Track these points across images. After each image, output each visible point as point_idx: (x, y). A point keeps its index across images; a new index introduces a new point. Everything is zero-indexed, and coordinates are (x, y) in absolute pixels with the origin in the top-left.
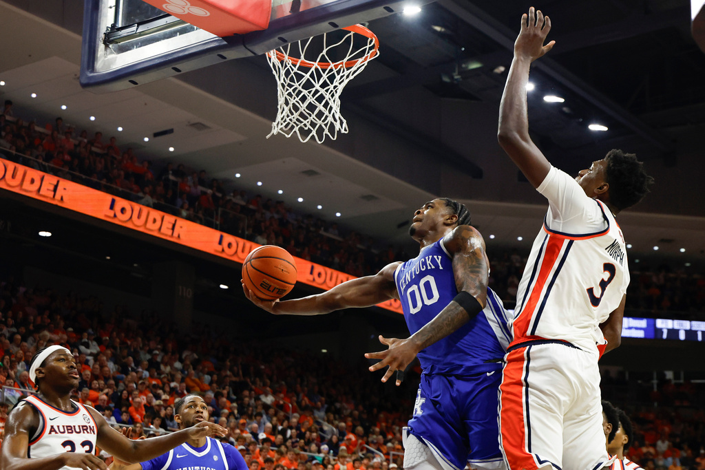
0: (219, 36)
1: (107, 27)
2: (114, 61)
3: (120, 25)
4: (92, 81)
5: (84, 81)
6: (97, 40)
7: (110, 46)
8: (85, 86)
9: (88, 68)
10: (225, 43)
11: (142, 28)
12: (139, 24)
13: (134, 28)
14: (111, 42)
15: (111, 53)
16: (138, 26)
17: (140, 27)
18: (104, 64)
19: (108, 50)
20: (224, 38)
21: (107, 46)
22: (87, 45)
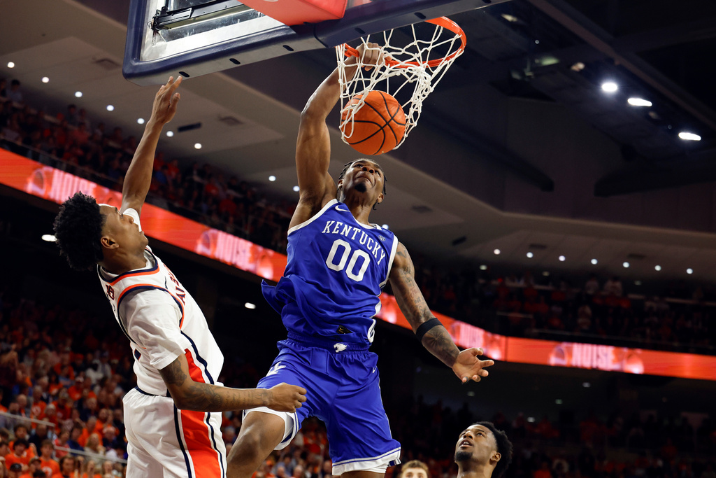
0: (286, 25)
1: (157, 11)
2: (162, 49)
3: (171, 8)
4: (137, 71)
5: (128, 70)
6: (145, 24)
7: (160, 32)
8: (128, 76)
9: (133, 56)
10: (293, 32)
11: (197, 13)
12: (194, 8)
13: (188, 13)
14: (161, 27)
15: (160, 40)
16: (193, 11)
17: (196, 11)
18: (152, 53)
19: (157, 37)
20: (293, 27)
21: (155, 32)
22: (133, 29)
